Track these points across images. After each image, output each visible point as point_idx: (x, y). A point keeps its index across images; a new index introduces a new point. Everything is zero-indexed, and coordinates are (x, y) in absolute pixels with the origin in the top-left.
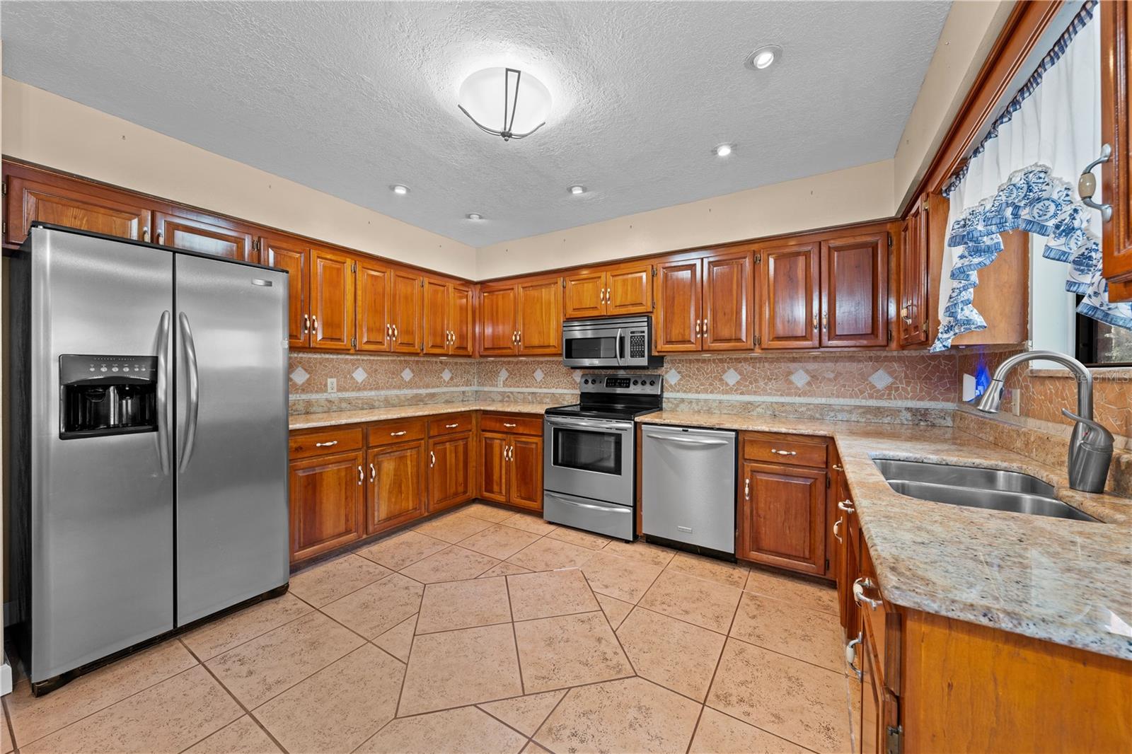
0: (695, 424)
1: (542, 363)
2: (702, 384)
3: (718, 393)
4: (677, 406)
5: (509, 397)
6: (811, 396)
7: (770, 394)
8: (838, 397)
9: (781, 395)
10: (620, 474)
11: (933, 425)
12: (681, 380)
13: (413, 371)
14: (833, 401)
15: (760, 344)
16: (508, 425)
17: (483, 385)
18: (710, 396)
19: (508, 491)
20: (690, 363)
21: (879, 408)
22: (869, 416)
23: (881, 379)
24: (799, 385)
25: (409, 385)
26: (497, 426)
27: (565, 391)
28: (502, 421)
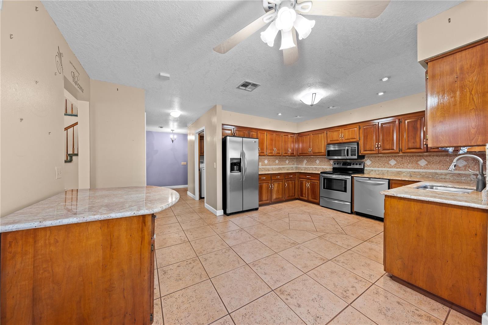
0: (373, 177)
1: (319, 158)
2: (380, 165)
3: (387, 168)
4: (370, 172)
5: (307, 169)
6: (428, 169)
7: (409, 168)
8: (440, 169)
9: (414, 169)
10: (346, 192)
12: (372, 163)
13: (278, 161)
14: (438, 171)
15: (402, 151)
16: (308, 177)
17: (298, 165)
18: (384, 169)
19: (308, 196)
20: (375, 158)
21: (459, 174)
22: (455, 177)
24: (422, 165)
25: (277, 165)
26: (304, 177)
27: (327, 167)
28: (306, 176)
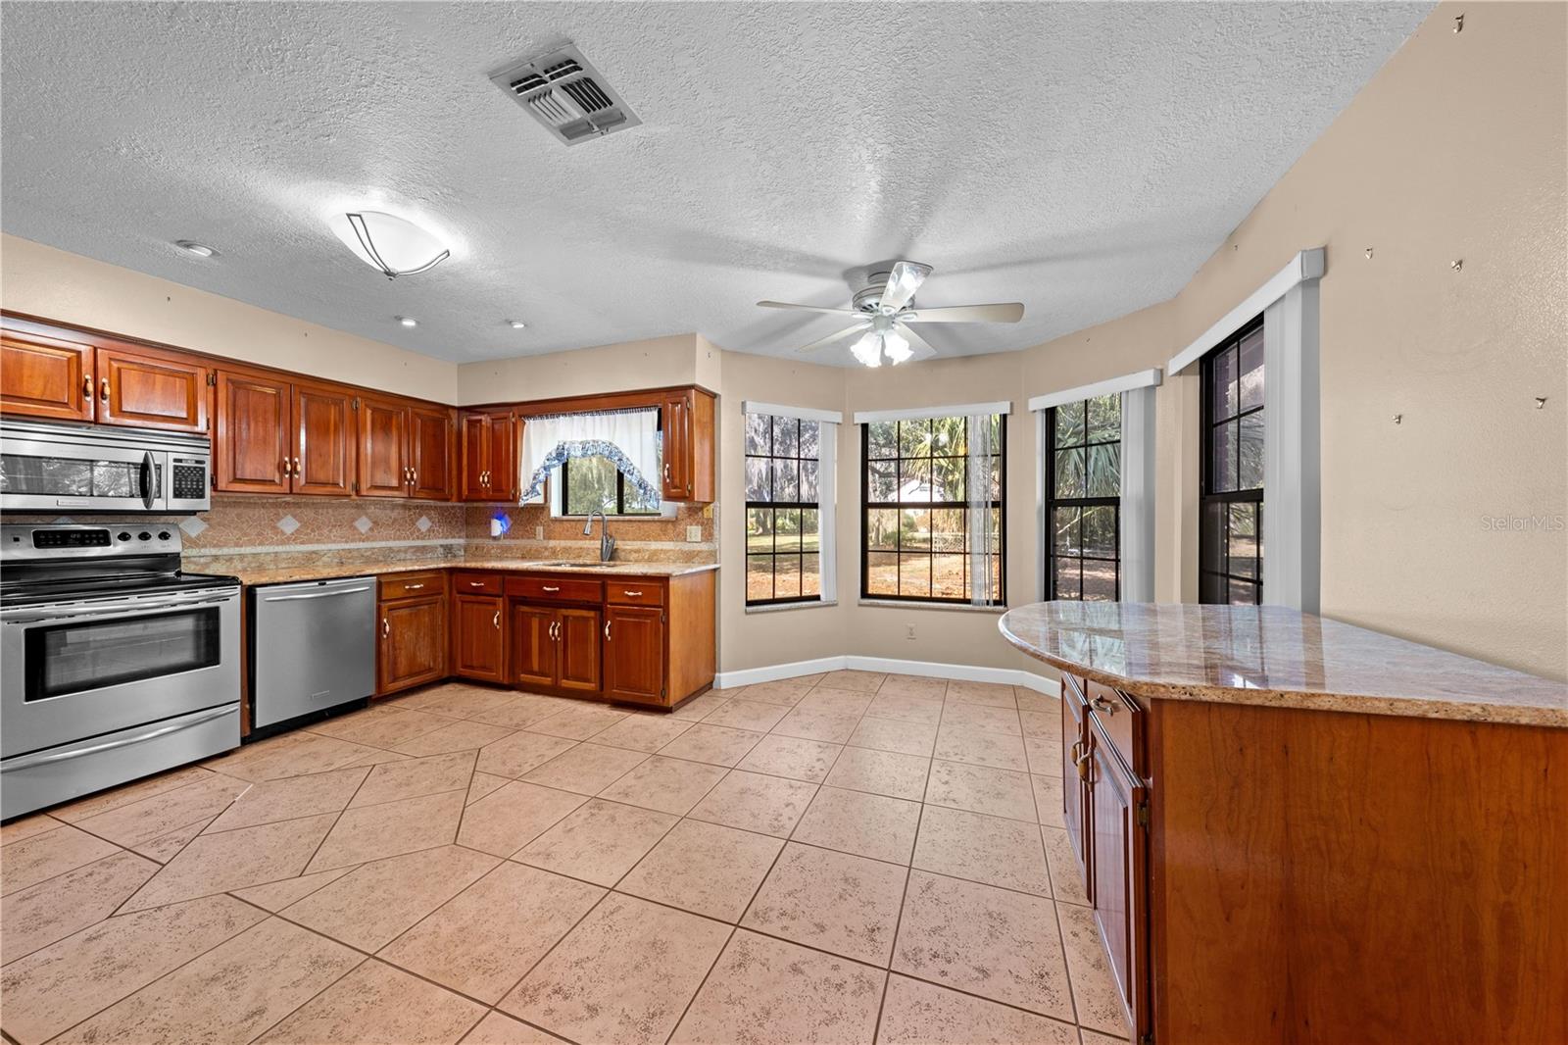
0: (333, 575)
2: (246, 535)
3: (271, 544)
6: (374, 540)
7: (334, 542)
8: (394, 540)
9: (346, 542)
10: (217, 663)
11: (455, 556)
12: (207, 530)
14: (391, 544)
18: (259, 549)
21: (424, 547)
23: (424, 524)
24: (363, 531)
